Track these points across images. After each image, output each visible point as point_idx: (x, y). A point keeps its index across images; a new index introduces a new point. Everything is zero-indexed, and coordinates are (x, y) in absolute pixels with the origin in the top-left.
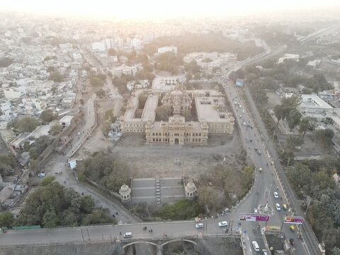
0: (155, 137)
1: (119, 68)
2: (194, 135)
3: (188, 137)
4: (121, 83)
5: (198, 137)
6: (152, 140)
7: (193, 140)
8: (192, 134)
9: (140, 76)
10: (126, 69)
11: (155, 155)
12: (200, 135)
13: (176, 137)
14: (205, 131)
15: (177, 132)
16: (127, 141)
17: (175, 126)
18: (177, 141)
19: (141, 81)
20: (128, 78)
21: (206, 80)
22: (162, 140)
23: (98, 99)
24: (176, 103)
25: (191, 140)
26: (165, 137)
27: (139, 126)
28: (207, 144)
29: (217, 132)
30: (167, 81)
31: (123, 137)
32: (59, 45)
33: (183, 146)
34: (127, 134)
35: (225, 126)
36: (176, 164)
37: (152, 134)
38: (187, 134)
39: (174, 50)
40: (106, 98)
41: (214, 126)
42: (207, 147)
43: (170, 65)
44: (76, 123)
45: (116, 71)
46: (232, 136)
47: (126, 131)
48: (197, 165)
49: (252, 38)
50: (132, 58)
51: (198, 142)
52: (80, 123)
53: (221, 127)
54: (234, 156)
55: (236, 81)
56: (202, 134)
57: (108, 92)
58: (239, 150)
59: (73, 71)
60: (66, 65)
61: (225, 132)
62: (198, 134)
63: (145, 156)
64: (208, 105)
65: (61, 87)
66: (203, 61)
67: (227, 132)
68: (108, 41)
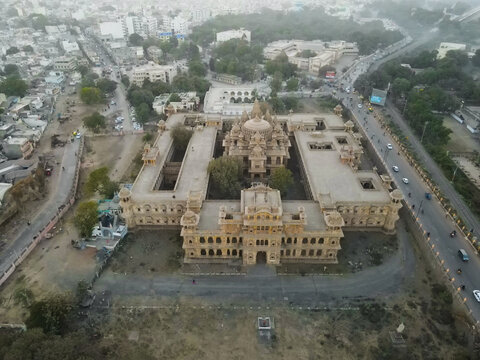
0: (206, 246)
1: (142, 69)
2: (305, 241)
3: (292, 247)
4: (142, 98)
5: (316, 246)
6: (198, 254)
7: (304, 253)
8: (300, 240)
9: (182, 84)
10: (156, 71)
11: (206, 304)
12: (321, 241)
13: (262, 248)
14: (335, 233)
15: (262, 237)
17: (260, 223)
18: (262, 256)
19: (181, 95)
20: (156, 88)
21: (310, 92)
22: (224, 253)
23: (91, 135)
24: (257, 150)
25: (298, 254)
26: (231, 246)
27: (169, 211)
28: (337, 262)
29: (357, 223)
30: (233, 93)
31: (126, 241)
32: (46, 27)
33: (278, 268)
34: (140, 228)
35: (378, 212)
36: (265, 337)
37: (197, 240)
38: (289, 240)
39: (245, 36)
40: (107, 132)
41: (352, 212)
42: (339, 271)
43: (238, 63)
44: (18, 201)
45: (137, 74)
46: (395, 235)
47: (138, 223)
48: (322, 343)
49: (374, 17)
50: (170, 49)
51: (315, 257)
52: (29, 199)
53: (366, 213)
54: (419, 307)
55: (370, 94)
56: (326, 240)
57: (115, 117)
58: (425, 282)
59: (53, 73)
60: (45, 62)
61: (375, 224)
62: (317, 240)
63: (180, 305)
64: (327, 153)
65: (18, 107)
66: (298, 55)
67: (382, 224)
68: (129, 20)
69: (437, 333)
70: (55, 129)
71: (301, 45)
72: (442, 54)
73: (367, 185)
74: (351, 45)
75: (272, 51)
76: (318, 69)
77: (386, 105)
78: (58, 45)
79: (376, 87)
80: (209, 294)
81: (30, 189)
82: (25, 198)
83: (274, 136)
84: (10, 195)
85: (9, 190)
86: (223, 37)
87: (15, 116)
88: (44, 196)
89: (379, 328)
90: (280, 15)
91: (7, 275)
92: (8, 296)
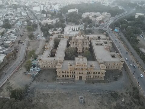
0: (64, 74)
2: (94, 73)
3: (90, 75)
4: (45, 29)
5: (97, 75)
6: (62, 76)
7: (93, 77)
8: (92, 73)
9: (57, 25)
10: (49, 21)
13: (81, 75)
14: (103, 71)
15: (81, 72)
16: (43, 76)
17: (80, 67)
18: (81, 77)
19: (57, 29)
21: (96, 28)
22: (69, 76)
23: (30, 40)
24: (80, 45)
25: (92, 77)
26: (72, 74)
27: (53, 63)
28: (104, 80)
29: (110, 68)
30: (73, 28)
31: (40, 72)
32: (17, 8)
33: (85, 81)
34: (44, 68)
35: (116, 64)
36: (81, 102)
37: (61, 72)
38: (89, 73)
39: (76, 11)
40: (35, 40)
41: (108, 64)
42: (104, 82)
43: (74, 19)
44: (8, 60)
45: (44, 22)
46: (122, 72)
47: (44, 67)
48: (99, 104)
49: (116, 5)
50: (54, 15)
51: (97, 78)
52: (11, 59)
53: (113, 65)
54: (129, 94)
55: (114, 29)
56: (100, 73)
57: (37, 35)
58: (131, 86)
59: (19, 22)
60: (16, 19)
61: (115, 68)
62: (98, 73)
63: (56, 92)
64: (101, 46)
65: (8, 32)
66: (92, 17)
67: (117, 68)
68: (42, 6)
69: (134, 102)
70: (19, 38)
71: (93, 14)
72: (137, 16)
73: (113, 56)
74: (109, 14)
75: (85, 15)
76: (98, 21)
77: (119, 32)
78: (20, 13)
79: (116, 26)
80: (65, 89)
81: (12, 56)
82: (10, 59)
83: (85, 41)
84: (6, 58)
85: (5, 57)
86: (70, 11)
87: (7, 34)
88: (16, 59)
89: (116, 100)
90: (87, 5)
91: (4, 82)
92: (5, 88)
